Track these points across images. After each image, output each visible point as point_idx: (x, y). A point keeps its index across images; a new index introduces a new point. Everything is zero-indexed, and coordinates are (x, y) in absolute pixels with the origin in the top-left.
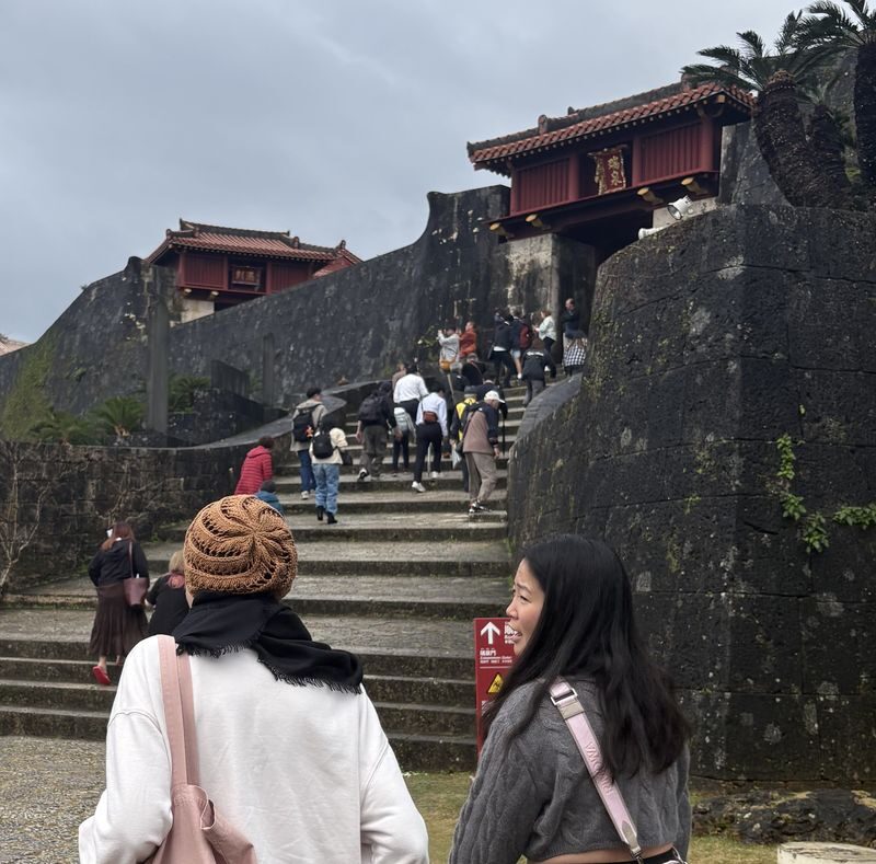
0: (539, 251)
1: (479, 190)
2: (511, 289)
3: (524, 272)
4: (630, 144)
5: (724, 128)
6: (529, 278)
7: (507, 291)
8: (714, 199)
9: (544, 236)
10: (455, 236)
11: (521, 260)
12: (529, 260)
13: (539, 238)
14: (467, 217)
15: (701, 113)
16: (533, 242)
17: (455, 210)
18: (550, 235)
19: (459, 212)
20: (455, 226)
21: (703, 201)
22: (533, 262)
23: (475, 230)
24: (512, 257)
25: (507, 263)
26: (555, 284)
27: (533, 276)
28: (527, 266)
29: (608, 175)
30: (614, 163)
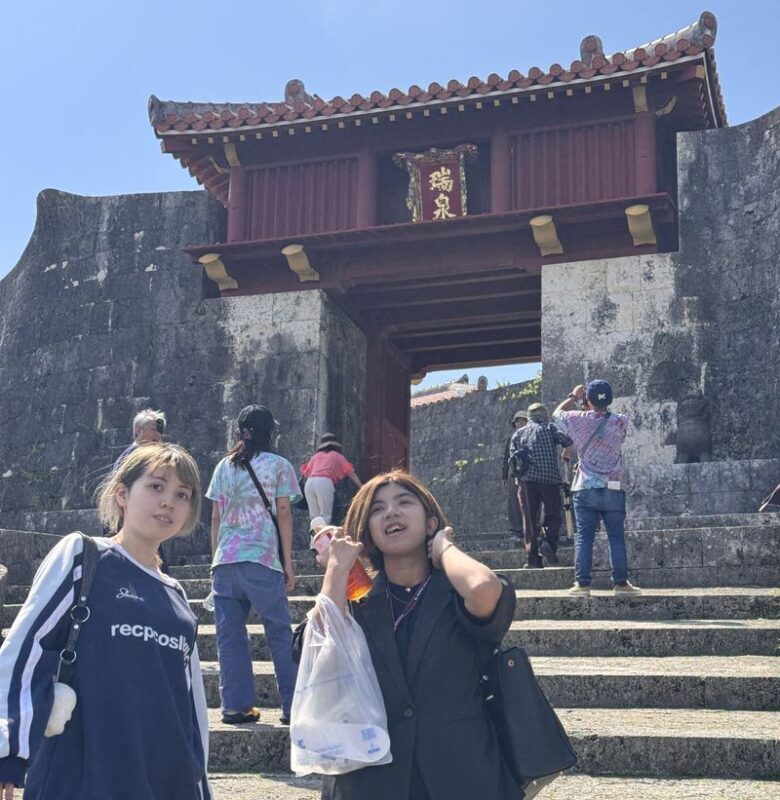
0: (293, 318)
1: (161, 196)
2: (229, 385)
3: (258, 357)
4: (485, 148)
5: (679, 135)
6: (269, 368)
7: (221, 389)
8: (668, 256)
9: (303, 294)
10: (101, 276)
11: (254, 333)
12: (270, 333)
13: (292, 295)
14: (133, 244)
15: (640, 100)
16: (284, 301)
17: (104, 228)
18: (316, 293)
19: (113, 236)
20: (103, 258)
21: (645, 258)
22: (279, 339)
23: (150, 269)
24: (232, 326)
25: (221, 335)
26: (323, 386)
27: (283, 359)
28: (265, 346)
29: (429, 198)
30: (441, 179)
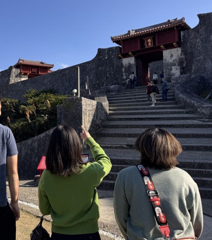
0: (131, 60)
1: (113, 47)
2: (123, 69)
3: (127, 66)
4: (155, 36)
5: (181, 32)
8: (180, 48)
9: (132, 57)
10: (106, 58)
11: (126, 63)
13: (131, 58)
14: (110, 54)
15: (175, 28)
16: (129, 58)
17: (106, 52)
18: (134, 57)
19: (107, 53)
20: (106, 56)
21: (177, 48)
22: (129, 63)
23: (112, 56)
24: (123, 62)
25: (122, 63)
26: (135, 68)
27: (130, 66)
28: (127, 64)
29: (148, 43)
30: (149, 40)
